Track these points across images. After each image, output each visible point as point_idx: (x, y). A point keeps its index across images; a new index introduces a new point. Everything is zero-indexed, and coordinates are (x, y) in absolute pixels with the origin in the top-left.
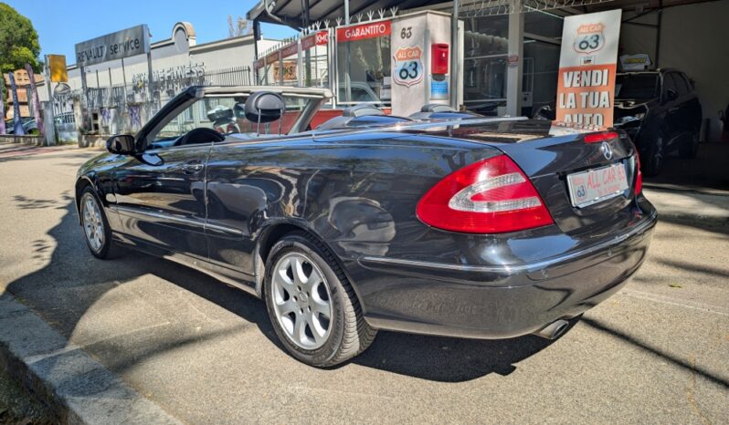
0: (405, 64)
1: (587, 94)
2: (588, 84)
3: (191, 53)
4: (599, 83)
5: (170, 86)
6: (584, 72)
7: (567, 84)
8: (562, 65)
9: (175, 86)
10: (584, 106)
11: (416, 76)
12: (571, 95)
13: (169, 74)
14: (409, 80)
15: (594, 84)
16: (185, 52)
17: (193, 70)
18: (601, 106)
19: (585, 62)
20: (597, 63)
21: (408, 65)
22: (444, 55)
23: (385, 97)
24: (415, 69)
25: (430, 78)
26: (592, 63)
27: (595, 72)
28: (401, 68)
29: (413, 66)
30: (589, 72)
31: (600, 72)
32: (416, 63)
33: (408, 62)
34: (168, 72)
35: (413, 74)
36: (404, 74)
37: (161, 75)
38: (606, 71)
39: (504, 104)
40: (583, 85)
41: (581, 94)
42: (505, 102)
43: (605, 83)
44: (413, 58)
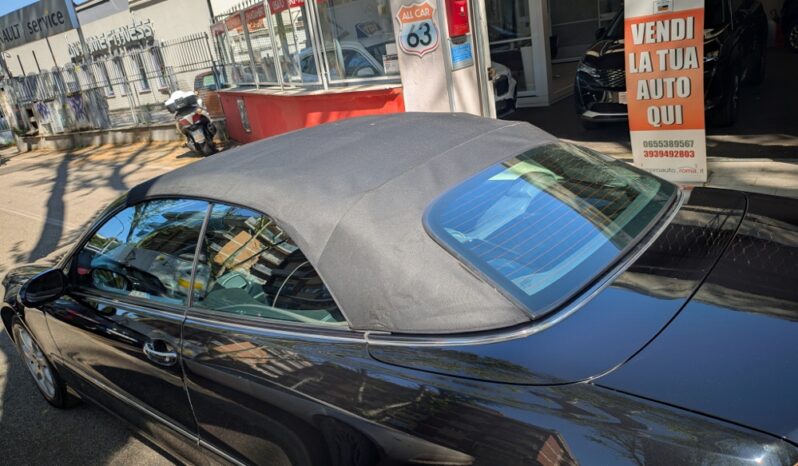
0: (413, 26)
1: (666, 51)
2: (666, 39)
3: (132, 9)
4: (682, 36)
5: (116, 52)
6: (659, 23)
7: (638, 40)
8: (628, 15)
9: (122, 51)
10: (662, 67)
11: (429, 43)
12: (644, 55)
13: (111, 39)
14: (421, 48)
15: (674, 37)
16: (125, 9)
17: (138, 30)
18: (687, 66)
19: (660, 9)
20: (677, 9)
21: (417, 28)
22: (462, 9)
23: (392, 69)
24: (427, 33)
25: (449, 43)
26: (670, 9)
27: (674, 22)
28: (407, 33)
29: (425, 29)
30: (667, 22)
31: (681, 21)
32: (427, 25)
33: (418, 24)
34: (109, 35)
35: (426, 40)
36: (413, 40)
37: (102, 41)
38: (690, 20)
39: (529, 43)
40: (659, 40)
41: (658, 52)
42: (530, 41)
43: (690, 35)
44: (424, 18)
